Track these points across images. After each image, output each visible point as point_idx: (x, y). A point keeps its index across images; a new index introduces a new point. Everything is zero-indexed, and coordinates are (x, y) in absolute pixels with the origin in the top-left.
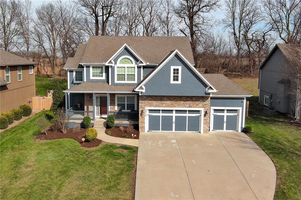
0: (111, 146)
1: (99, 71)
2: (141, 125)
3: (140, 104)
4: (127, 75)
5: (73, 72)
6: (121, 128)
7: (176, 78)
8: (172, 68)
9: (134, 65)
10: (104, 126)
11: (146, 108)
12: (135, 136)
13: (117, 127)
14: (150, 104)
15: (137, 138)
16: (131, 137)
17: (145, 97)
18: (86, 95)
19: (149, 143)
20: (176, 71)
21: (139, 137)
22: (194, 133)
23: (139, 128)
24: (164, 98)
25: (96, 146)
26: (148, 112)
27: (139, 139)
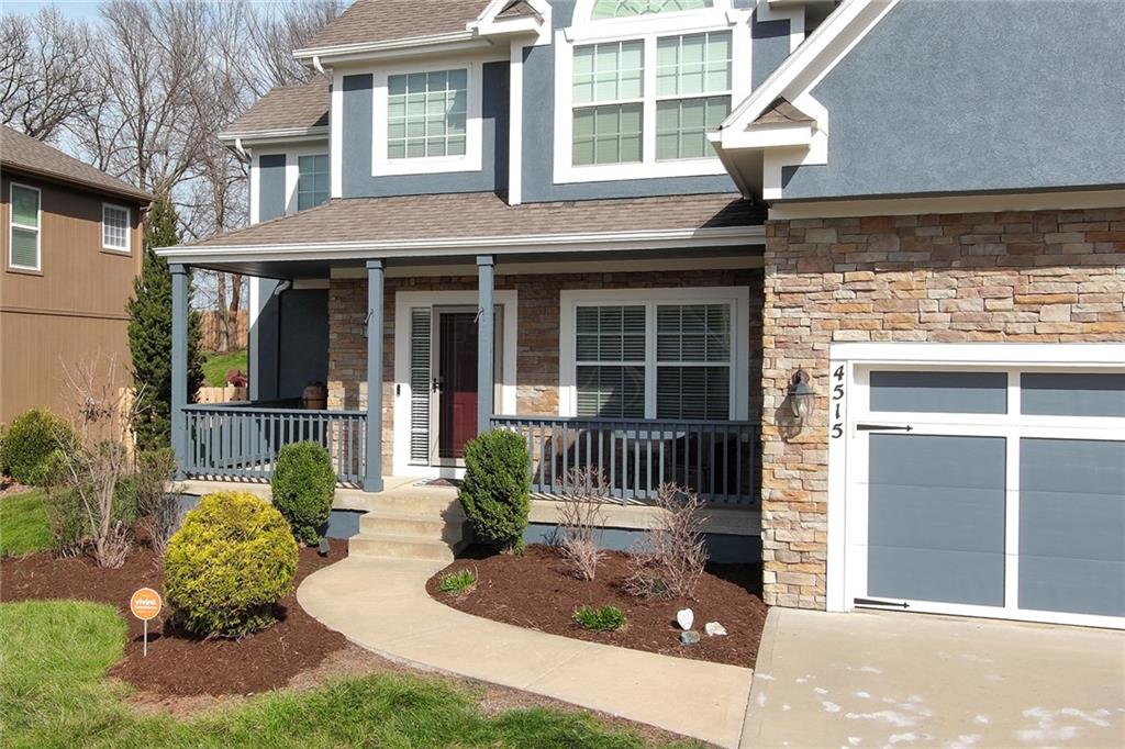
1: (435, 106)
2: (783, 534)
3: (770, 314)
4: (661, 104)
5: (283, 165)
9: (723, 9)
10: (445, 539)
11: (836, 351)
12: (714, 629)
14: (885, 306)
15: (741, 649)
16: (660, 637)
17: (830, 237)
19: (890, 716)
21: (755, 643)
23: (758, 567)
26: (857, 401)
27: (751, 665)
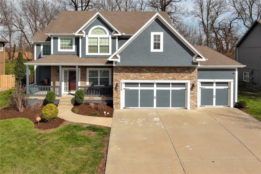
0: (75, 127)
1: (68, 43)
2: (116, 101)
3: (114, 77)
4: (100, 46)
5: (41, 46)
6: (92, 105)
7: (157, 46)
8: (153, 34)
9: (108, 35)
10: (72, 103)
11: (121, 81)
12: (108, 113)
13: (87, 104)
14: (126, 76)
15: (111, 116)
16: (102, 115)
17: (120, 68)
18: (53, 69)
19: (126, 121)
20: (157, 38)
21: (113, 114)
22: (179, 109)
23: (113, 105)
24: (142, 70)
25: (55, 127)
26: (123, 86)
27: (112, 117)
